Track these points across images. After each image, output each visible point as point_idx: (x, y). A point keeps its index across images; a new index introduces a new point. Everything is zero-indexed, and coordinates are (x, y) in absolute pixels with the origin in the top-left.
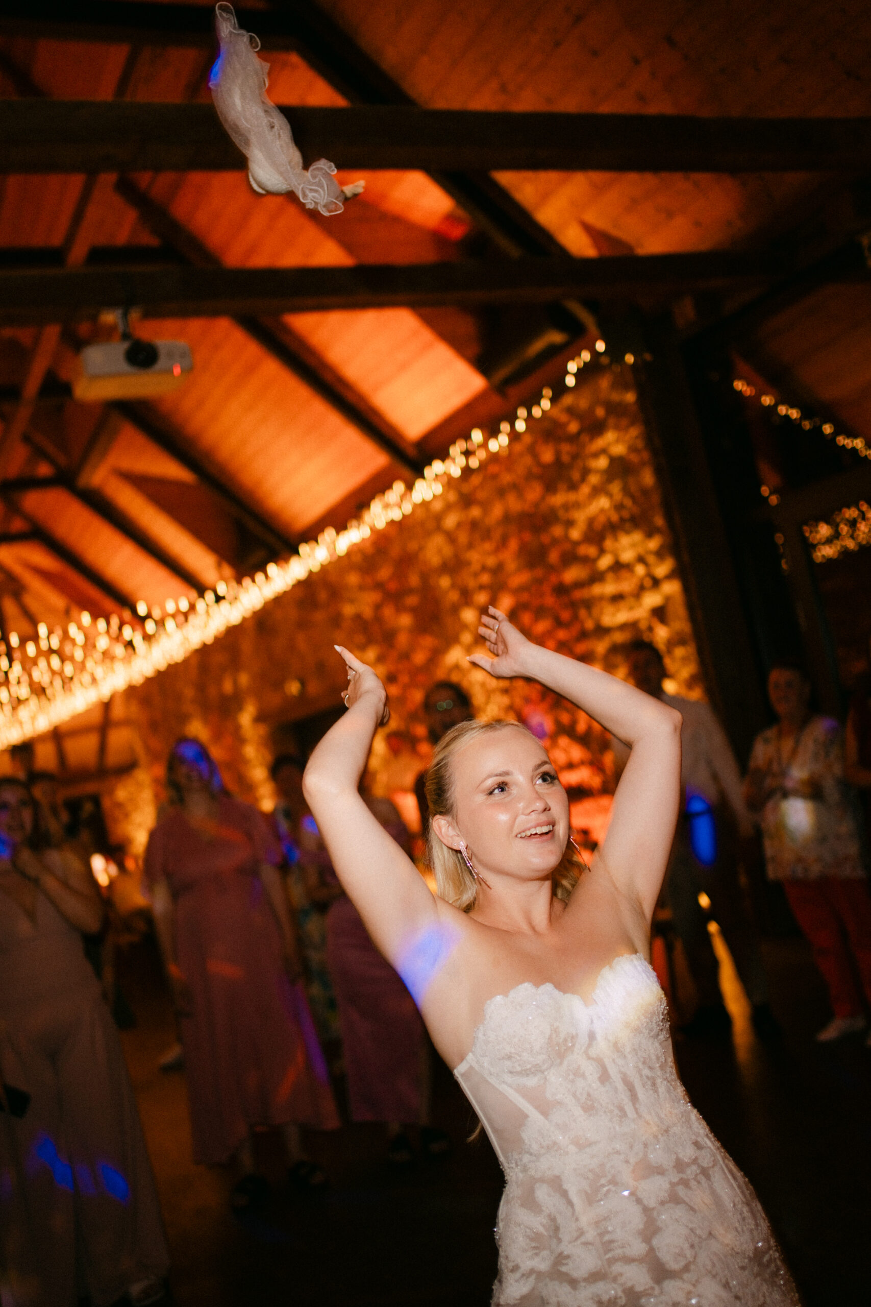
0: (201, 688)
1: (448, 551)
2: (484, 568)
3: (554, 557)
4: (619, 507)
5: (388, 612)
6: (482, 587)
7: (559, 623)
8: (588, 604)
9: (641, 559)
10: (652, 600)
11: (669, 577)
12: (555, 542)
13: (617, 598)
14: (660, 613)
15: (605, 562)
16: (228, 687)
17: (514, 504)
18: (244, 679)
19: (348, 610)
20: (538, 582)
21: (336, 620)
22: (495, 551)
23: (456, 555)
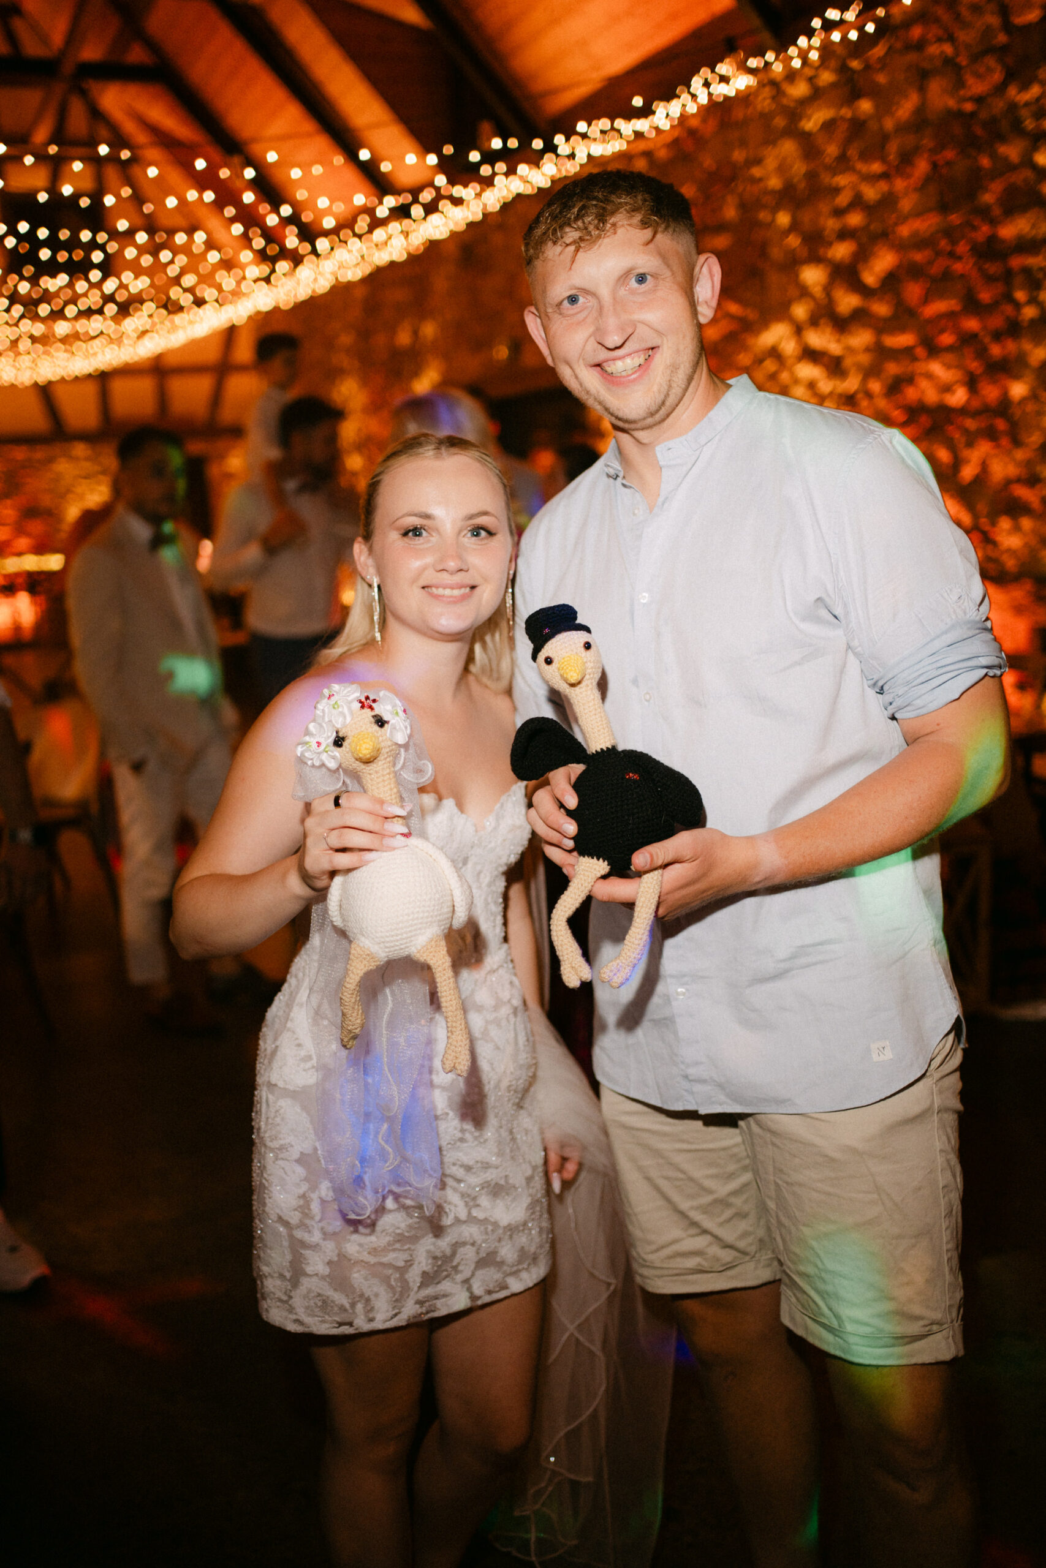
0: (364, 334)
1: (799, 168)
2: (858, 202)
3: (991, 194)
6: (844, 234)
7: (972, 306)
12: (1004, 167)
16: (404, 338)
17: (941, 99)
18: (429, 330)
20: (949, 233)
22: (885, 176)
23: (811, 176)
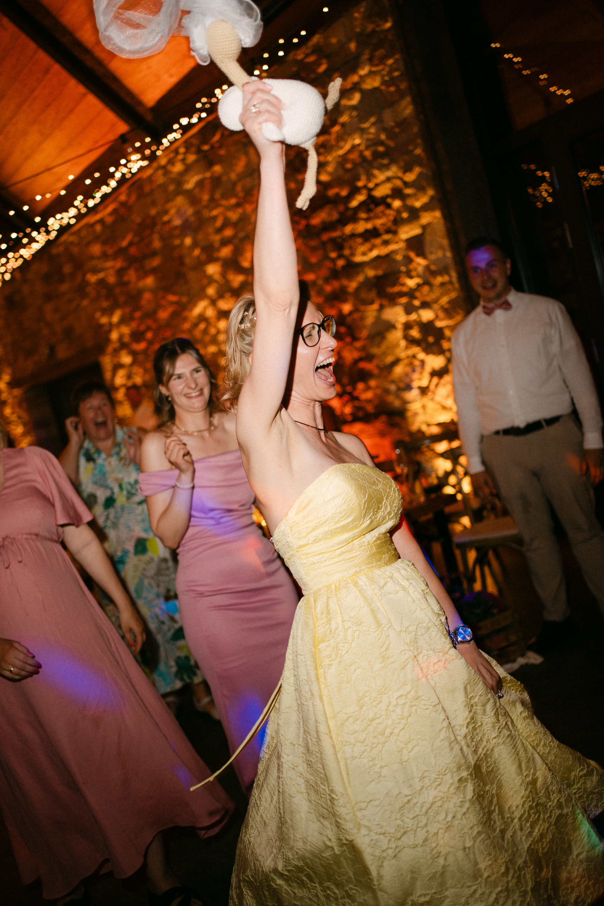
4: (373, 143)
8: (339, 244)
9: (397, 193)
10: (408, 232)
11: (426, 208)
13: (371, 234)
14: (416, 243)
15: (357, 200)
19: (93, 278)
21: (82, 288)
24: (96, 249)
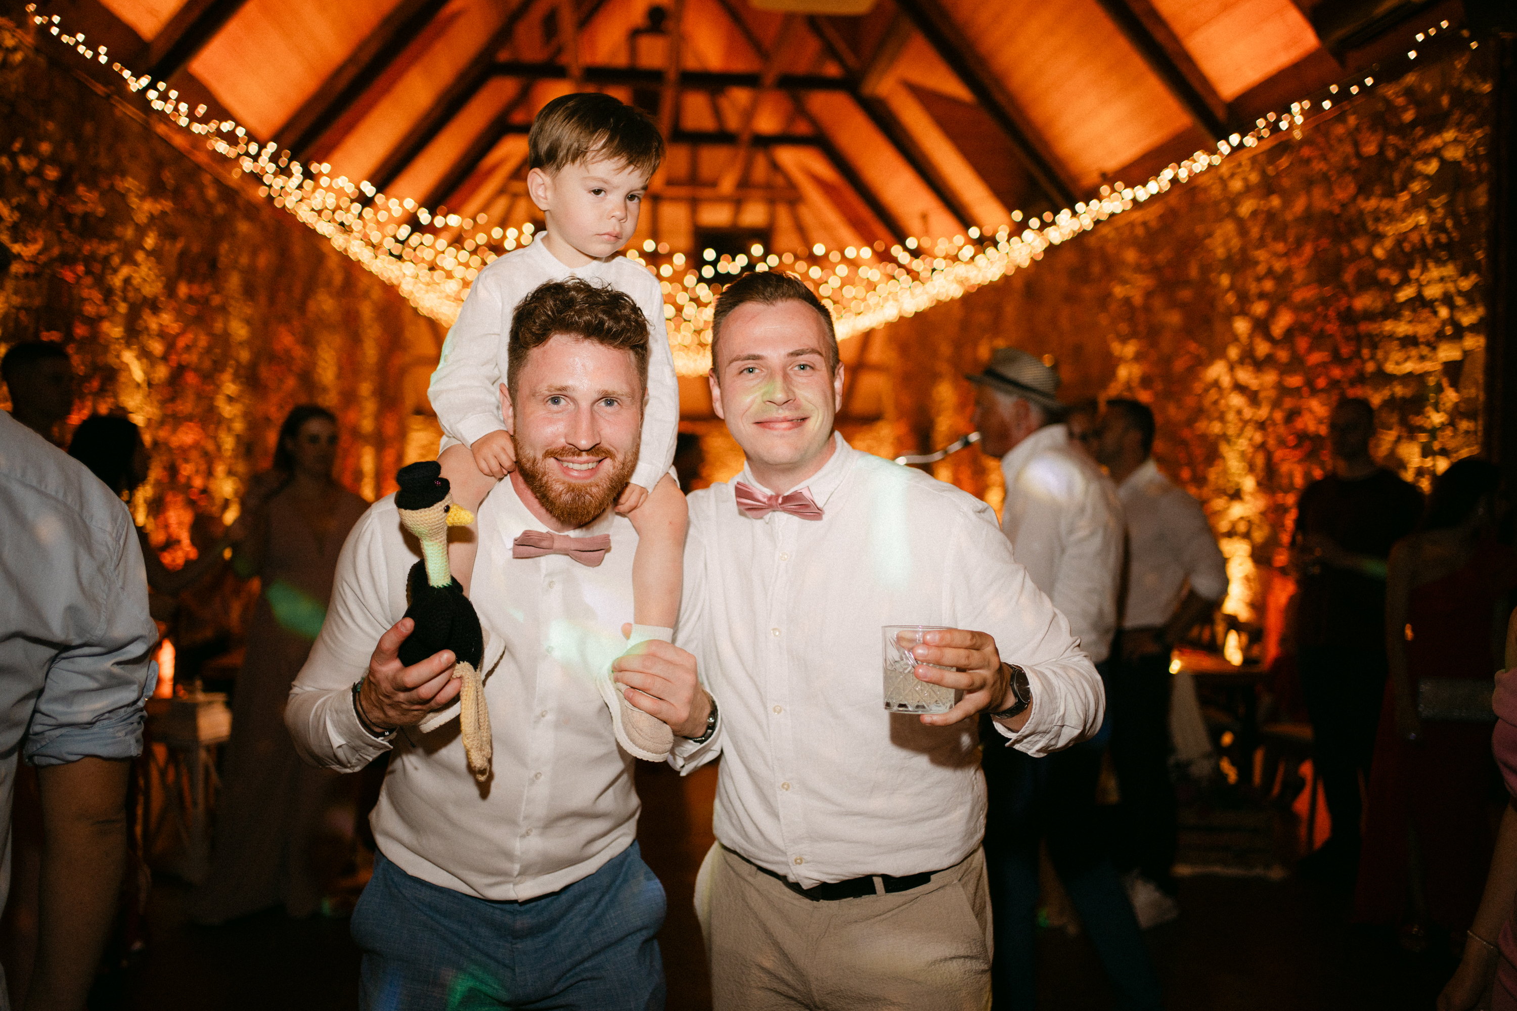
1: (1236, 243)
2: (1270, 273)
3: (1348, 276)
4: (1437, 227)
5: (1158, 303)
6: (1262, 296)
7: (1337, 358)
8: (1375, 342)
9: (1447, 300)
10: (1448, 353)
11: (1473, 328)
12: (1355, 256)
13: (1409, 342)
14: (1453, 371)
15: (1406, 293)
17: (1320, 202)
19: (1119, 291)
20: (1325, 302)
21: (1104, 299)
22: (1286, 254)
23: (1243, 250)
24: (1131, 255)
